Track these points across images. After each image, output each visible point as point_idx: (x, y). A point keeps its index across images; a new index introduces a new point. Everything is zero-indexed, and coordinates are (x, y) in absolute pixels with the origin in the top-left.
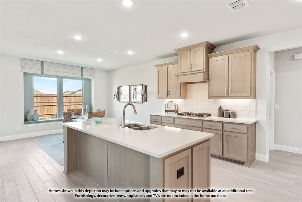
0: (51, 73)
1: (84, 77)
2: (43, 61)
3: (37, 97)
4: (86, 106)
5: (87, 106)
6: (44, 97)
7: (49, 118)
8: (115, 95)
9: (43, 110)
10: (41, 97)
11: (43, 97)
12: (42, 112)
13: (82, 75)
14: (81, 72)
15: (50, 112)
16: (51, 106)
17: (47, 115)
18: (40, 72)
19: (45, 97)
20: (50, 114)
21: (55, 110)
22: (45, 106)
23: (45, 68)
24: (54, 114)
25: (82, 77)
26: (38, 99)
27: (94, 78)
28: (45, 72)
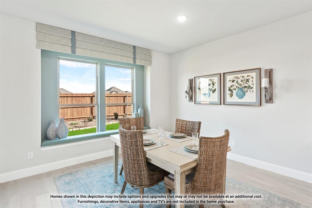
0: (88, 54)
1: (138, 62)
2: (75, 32)
3: (67, 97)
4: (139, 110)
5: (141, 111)
6: (75, 97)
7: (80, 123)
8: (186, 92)
9: (74, 112)
10: (72, 97)
11: (73, 97)
12: (73, 115)
13: (134, 59)
14: (132, 53)
15: (82, 116)
16: (83, 108)
17: (78, 119)
18: (69, 51)
19: (77, 97)
20: (82, 117)
21: (87, 112)
22: (77, 107)
23: (78, 44)
24: (86, 117)
25: (135, 62)
26: (69, 100)
27: (150, 65)
28: (78, 52)
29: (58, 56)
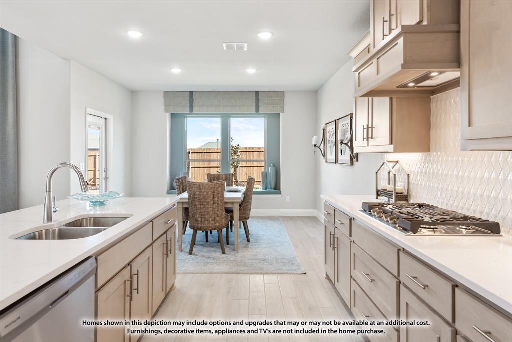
1: (262, 110)
2: (193, 92)
4: (270, 168)
8: (315, 145)
13: (257, 106)
14: (254, 101)
18: (187, 110)
23: (195, 102)
25: (258, 110)
27: (283, 112)
28: (196, 110)
29: (185, 116)
